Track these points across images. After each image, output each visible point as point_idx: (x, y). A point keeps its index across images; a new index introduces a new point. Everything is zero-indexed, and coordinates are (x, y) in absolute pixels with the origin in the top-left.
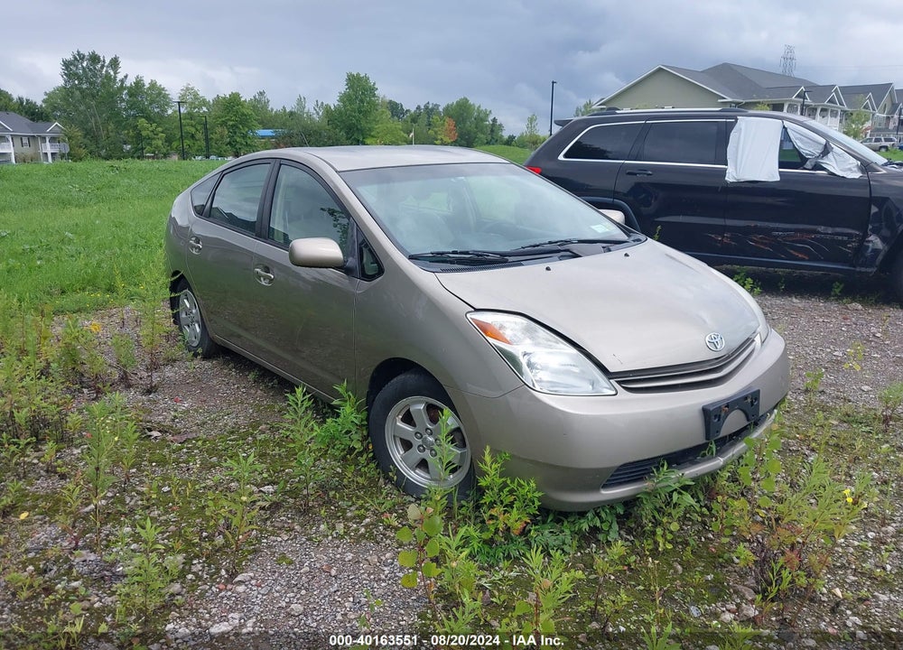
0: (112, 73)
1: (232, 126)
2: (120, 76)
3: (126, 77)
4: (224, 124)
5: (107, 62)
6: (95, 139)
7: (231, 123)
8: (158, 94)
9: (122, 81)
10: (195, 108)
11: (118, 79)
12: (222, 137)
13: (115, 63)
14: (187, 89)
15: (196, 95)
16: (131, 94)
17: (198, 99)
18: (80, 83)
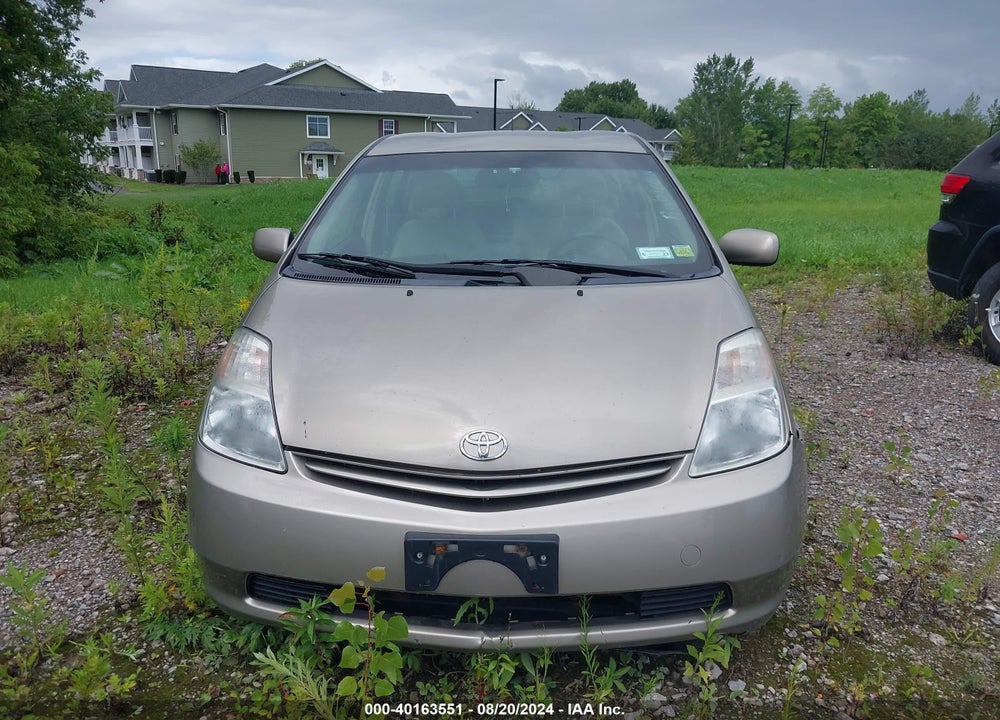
0: (743, 76)
1: (865, 132)
2: (750, 80)
3: (757, 80)
4: (855, 130)
5: (741, 65)
6: (713, 146)
7: (864, 129)
8: (788, 97)
9: (752, 85)
10: (824, 112)
11: (748, 83)
12: (848, 145)
13: (749, 65)
14: (822, 90)
15: (829, 97)
16: (757, 99)
17: (830, 101)
18: (709, 89)
